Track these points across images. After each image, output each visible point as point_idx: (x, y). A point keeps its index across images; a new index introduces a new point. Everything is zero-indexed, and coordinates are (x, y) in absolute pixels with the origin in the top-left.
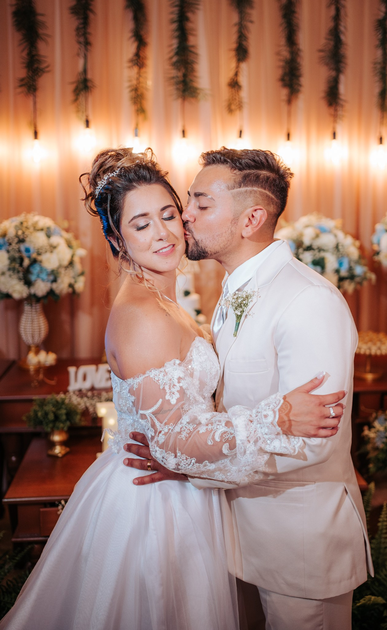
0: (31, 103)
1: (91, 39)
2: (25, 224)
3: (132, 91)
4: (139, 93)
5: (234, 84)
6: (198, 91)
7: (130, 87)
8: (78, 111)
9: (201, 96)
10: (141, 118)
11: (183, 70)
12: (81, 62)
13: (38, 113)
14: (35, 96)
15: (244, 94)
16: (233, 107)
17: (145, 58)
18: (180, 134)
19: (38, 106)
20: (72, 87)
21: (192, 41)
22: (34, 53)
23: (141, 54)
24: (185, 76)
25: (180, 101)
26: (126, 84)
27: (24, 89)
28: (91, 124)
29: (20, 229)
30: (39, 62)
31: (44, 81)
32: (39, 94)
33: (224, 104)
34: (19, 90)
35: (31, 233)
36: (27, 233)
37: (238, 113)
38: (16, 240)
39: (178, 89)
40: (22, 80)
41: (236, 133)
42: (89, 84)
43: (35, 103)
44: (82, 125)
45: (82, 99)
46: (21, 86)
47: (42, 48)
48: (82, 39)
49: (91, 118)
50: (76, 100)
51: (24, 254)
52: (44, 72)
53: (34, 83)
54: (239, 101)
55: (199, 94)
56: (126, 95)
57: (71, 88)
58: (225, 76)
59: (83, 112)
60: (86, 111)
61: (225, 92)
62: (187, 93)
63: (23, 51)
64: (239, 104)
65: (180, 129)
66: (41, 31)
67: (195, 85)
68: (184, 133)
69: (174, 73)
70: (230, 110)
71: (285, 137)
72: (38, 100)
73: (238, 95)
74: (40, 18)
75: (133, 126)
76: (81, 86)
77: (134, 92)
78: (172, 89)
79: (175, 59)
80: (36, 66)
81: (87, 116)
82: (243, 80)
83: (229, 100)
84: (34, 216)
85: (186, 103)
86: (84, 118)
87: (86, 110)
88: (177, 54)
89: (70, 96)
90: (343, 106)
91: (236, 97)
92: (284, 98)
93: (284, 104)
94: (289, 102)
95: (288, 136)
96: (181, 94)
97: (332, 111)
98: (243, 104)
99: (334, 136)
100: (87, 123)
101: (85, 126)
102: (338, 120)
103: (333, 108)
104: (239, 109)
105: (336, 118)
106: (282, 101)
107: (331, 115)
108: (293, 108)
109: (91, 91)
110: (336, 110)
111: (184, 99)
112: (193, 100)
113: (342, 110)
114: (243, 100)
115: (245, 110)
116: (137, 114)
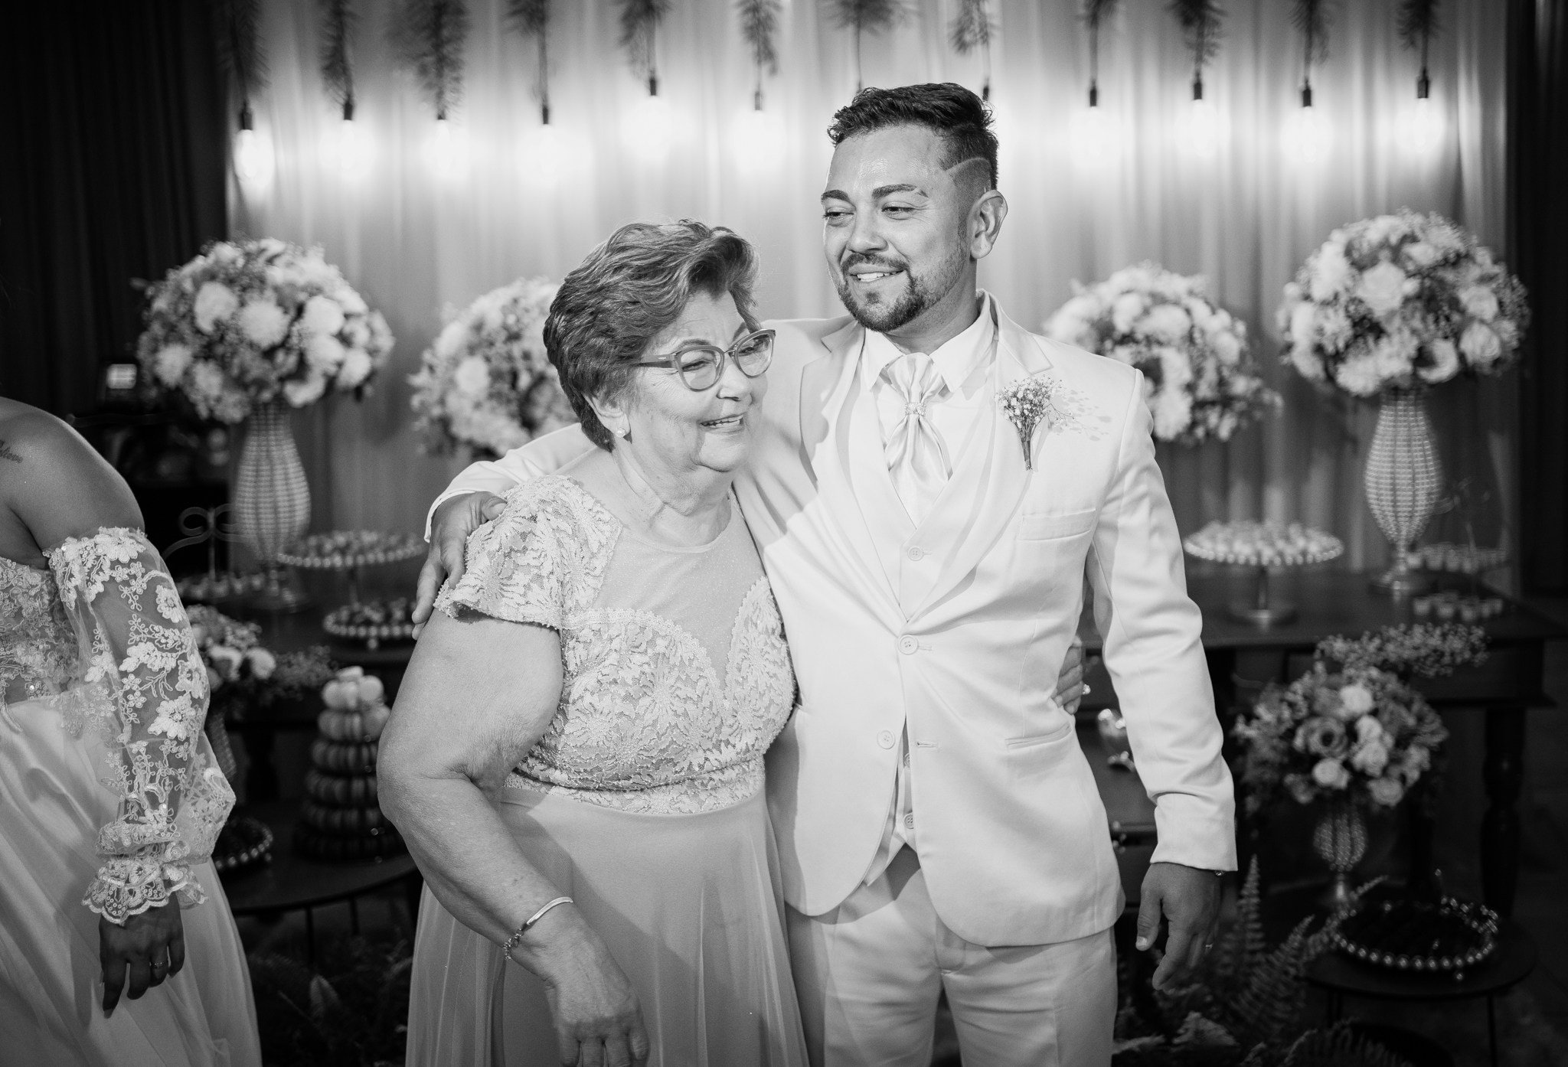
0: (534, 48)
2: (523, 303)
3: (747, 11)
4: (761, 14)
6: (890, 7)
7: (742, 4)
8: (633, 61)
9: (894, 18)
10: (766, 68)
13: (550, 68)
14: (543, 34)
15: (990, 6)
16: (968, 37)
19: (550, 53)
20: (620, 10)
25: (851, 29)
27: (519, 20)
28: (662, 88)
29: (512, 312)
32: (552, 28)
33: (946, 31)
34: (510, 22)
35: (534, 320)
36: (526, 320)
37: (978, 50)
38: (503, 335)
43: (543, 48)
44: (643, 89)
45: (640, 35)
46: (514, 13)
49: (660, 75)
50: (628, 37)
51: (520, 365)
53: (540, 6)
54: (980, 24)
55: (890, 12)
56: (734, 20)
57: (616, 12)
59: (643, 63)
60: (649, 61)
61: (950, 5)
62: (866, 12)
64: (981, 30)
70: (962, 46)
71: (1085, 97)
72: (549, 41)
73: (979, 9)
75: (751, 89)
76: (639, 7)
77: (750, 15)
78: (833, 5)
81: (653, 72)
83: (959, 22)
85: (864, 32)
86: (646, 76)
87: (650, 58)
89: (616, 31)
90: (1216, 23)
91: (975, 15)
92: (1082, 11)
93: (1082, 25)
94: (1094, 20)
95: (1093, 97)
96: (852, 14)
97: (1192, 37)
98: (989, 30)
99: (1198, 91)
100: (653, 87)
101: (649, 92)
102: (1206, 57)
103: (1194, 30)
104: (980, 41)
105: (1201, 51)
106: (1078, 18)
107: (1189, 45)
108: (1102, 33)
109: (659, 18)
110: (1201, 35)
111: (859, 26)
112: (879, 27)
113: (1213, 34)
114: (989, 21)
115: (996, 43)
116: (759, 62)
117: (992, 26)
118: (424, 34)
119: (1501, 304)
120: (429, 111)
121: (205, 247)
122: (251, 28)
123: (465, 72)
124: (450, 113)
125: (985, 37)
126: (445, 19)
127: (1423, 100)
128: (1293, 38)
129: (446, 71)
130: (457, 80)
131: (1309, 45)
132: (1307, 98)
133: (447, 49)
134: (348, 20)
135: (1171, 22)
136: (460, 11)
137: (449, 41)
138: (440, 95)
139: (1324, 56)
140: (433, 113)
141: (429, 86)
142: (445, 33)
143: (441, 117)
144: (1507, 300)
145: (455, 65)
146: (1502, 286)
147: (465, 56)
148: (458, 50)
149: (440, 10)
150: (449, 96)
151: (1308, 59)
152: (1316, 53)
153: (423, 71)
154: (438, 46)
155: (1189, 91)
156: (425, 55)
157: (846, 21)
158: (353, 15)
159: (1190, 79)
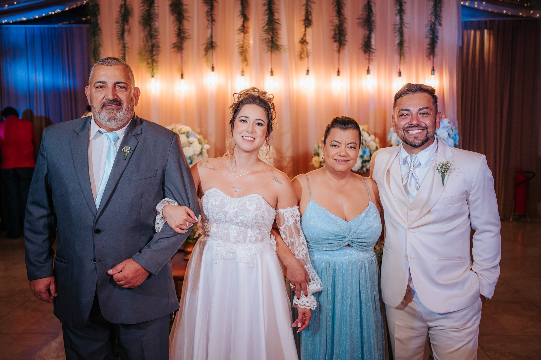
0: (180, 57)
1: (215, 18)
4: (244, 49)
5: (303, 42)
6: (281, 47)
7: (239, 45)
8: (207, 62)
9: (282, 50)
10: (245, 64)
11: (271, 34)
12: (209, 31)
13: (183, 63)
14: (182, 53)
15: (309, 47)
16: (303, 56)
17: (248, 28)
18: (269, 73)
19: (184, 59)
20: (204, 47)
21: (276, 16)
22: (181, 28)
23: (246, 26)
24: (272, 38)
25: (269, 53)
26: (237, 44)
27: (175, 49)
28: (215, 69)
30: (184, 33)
31: (187, 44)
32: (184, 51)
33: (297, 54)
34: (173, 50)
37: (306, 59)
39: (268, 46)
40: (174, 44)
41: (305, 72)
42: (214, 45)
43: (182, 57)
44: (210, 70)
45: (210, 54)
46: (173, 48)
47: (186, 25)
48: (210, 18)
49: (215, 65)
50: (206, 54)
52: (187, 39)
53: (181, 46)
54: (306, 52)
56: (236, 50)
58: (297, 37)
59: (210, 61)
60: (212, 61)
61: (298, 46)
62: (273, 48)
63: (175, 27)
64: (307, 54)
65: (270, 70)
66: (185, 15)
67: (278, 43)
68: (272, 73)
69: (265, 36)
70: (301, 58)
71: (336, 73)
72: (183, 55)
74: (185, 7)
75: (241, 70)
76: (209, 46)
77: (241, 49)
78: (265, 46)
79: (266, 28)
80: (182, 35)
81: (213, 64)
82: (308, 39)
83: (301, 51)
84: (180, 125)
85: (273, 54)
86: (211, 66)
88: (267, 24)
89: (203, 53)
90: (374, 53)
91: (305, 49)
92: (336, 49)
93: (336, 52)
94: (339, 51)
95: (339, 73)
96: (270, 49)
97: (367, 56)
98: (309, 53)
99: (368, 72)
100: (213, 68)
101: (211, 70)
102: (371, 62)
103: (367, 54)
104: (306, 57)
105: (369, 60)
106: (334, 51)
107: (366, 59)
108: (341, 55)
109: (215, 49)
110: (369, 56)
111: (272, 52)
112: (277, 52)
113: (373, 56)
114: (309, 51)
115: (311, 57)
116: (243, 62)
117: (310, 53)
118: (149, 53)
119: (449, 134)
120: (149, 75)
121: (86, 113)
122: (100, 51)
123: (159, 64)
124: (155, 76)
125: (308, 56)
126: (154, 49)
127: (433, 76)
128: (397, 57)
129: (154, 64)
130: (157, 66)
131: (400, 59)
132: (400, 74)
133: (154, 57)
134: (127, 49)
135: (361, 53)
136: (158, 47)
137: (155, 55)
138: (153, 70)
139: (404, 63)
140: (151, 76)
141: (150, 67)
142: (154, 53)
143: (152, 77)
144: (451, 134)
145: (156, 62)
146: (450, 129)
147: (159, 59)
148: (158, 58)
149: (153, 46)
150: (155, 71)
151: (400, 63)
152: (402, 61)
153: (148, 63)
154: (152, 57)
155: (366, 72)
156: (148, 59)
157: (269, 50)
158: (128, 48)
159: (367, 68)
